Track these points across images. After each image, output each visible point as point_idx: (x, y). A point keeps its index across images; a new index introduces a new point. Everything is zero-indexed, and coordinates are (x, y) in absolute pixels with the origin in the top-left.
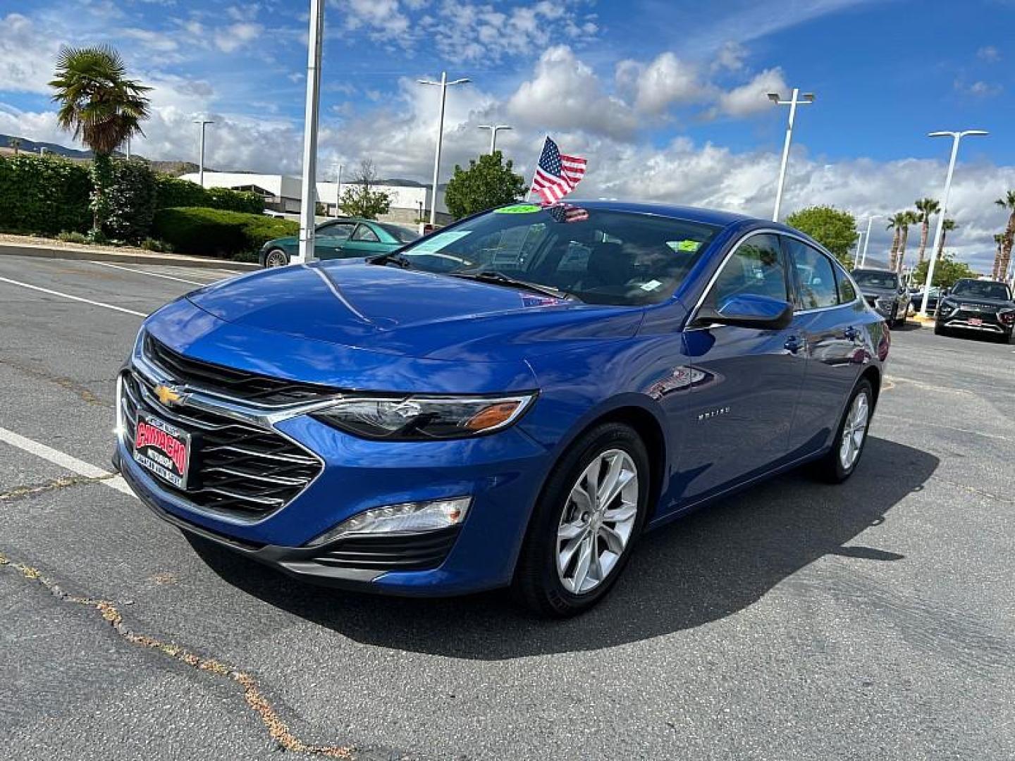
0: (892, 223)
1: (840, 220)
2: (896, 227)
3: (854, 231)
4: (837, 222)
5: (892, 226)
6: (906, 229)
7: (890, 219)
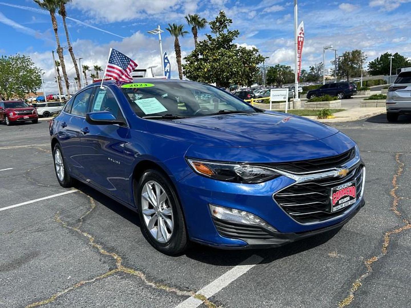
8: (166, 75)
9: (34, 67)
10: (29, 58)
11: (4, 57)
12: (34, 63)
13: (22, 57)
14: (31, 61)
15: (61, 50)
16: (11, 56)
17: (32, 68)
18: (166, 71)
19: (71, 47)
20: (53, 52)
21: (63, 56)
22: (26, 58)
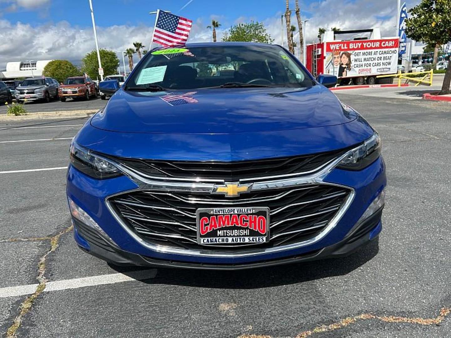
0: (126, 54)
1: (110, 54)
2: (128, 55)
3: (117, 59)
4: (109, 56)
5: (126, 55)
6: (131, 56)
7: (125, 53)
8: (400, 35)
9: (266, 33)
10: (262, 24)
11: (241, 25)
12: (265, 30)
13: (256, 23)
14: (264, 28)
15: (289, 14)
16: (246, 23)
17: (264, 36)
18: (400, 29)
19: (299, 9)
20: (282, 16)
21: (290, 19)
22: (259, 25)
